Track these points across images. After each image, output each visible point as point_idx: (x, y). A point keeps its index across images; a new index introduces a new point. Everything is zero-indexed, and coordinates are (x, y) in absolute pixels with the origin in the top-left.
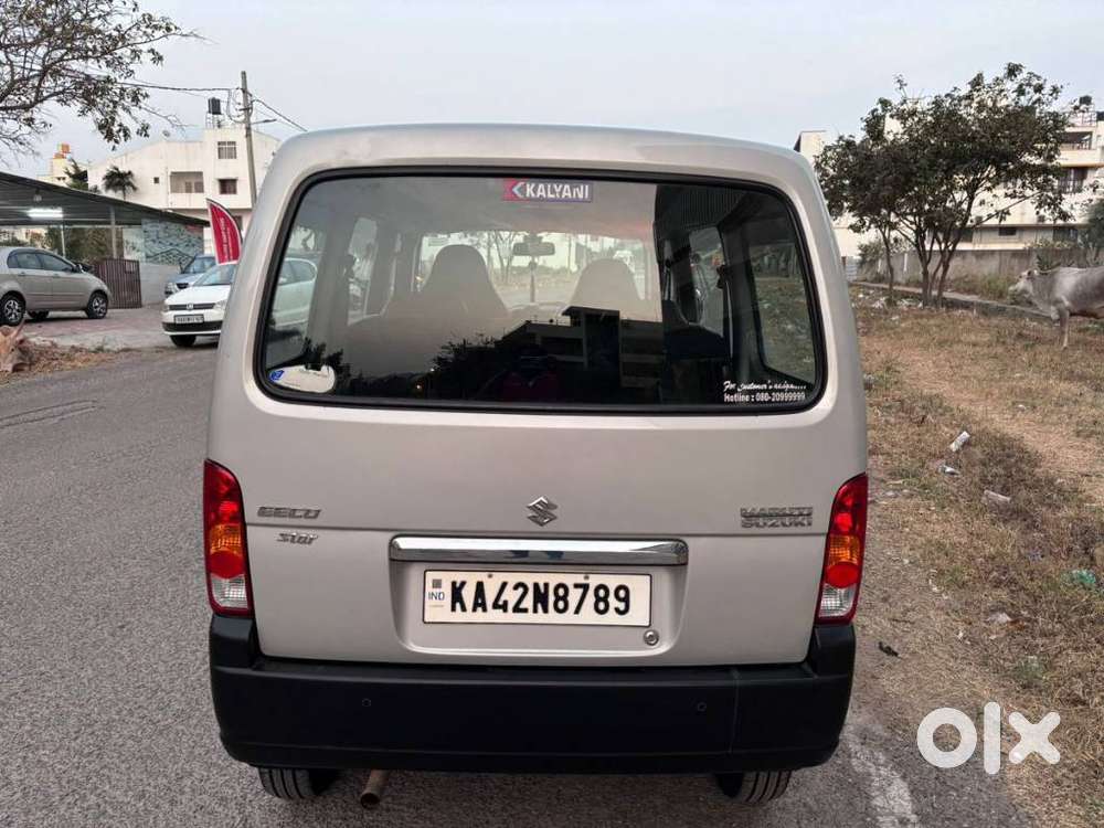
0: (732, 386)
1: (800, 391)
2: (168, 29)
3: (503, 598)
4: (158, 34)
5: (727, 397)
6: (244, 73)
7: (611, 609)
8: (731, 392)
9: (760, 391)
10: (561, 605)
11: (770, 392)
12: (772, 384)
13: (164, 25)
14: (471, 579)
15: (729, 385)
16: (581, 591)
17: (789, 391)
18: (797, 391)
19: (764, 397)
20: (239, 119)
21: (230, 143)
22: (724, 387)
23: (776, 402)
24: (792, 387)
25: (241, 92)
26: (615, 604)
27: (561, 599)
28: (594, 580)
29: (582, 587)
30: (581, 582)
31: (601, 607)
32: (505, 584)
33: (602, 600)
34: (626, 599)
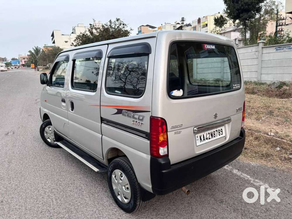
3: (207, 137)
10: (215, 136)
14: (202, 134)
26: (221, 133)
27: (214, 134)
28: (218, 129)
29: (217, 131)
30: (216, 130)
31: (219, 134)
32: (207, 134)
33: (219, 133)
34: (222, 132)
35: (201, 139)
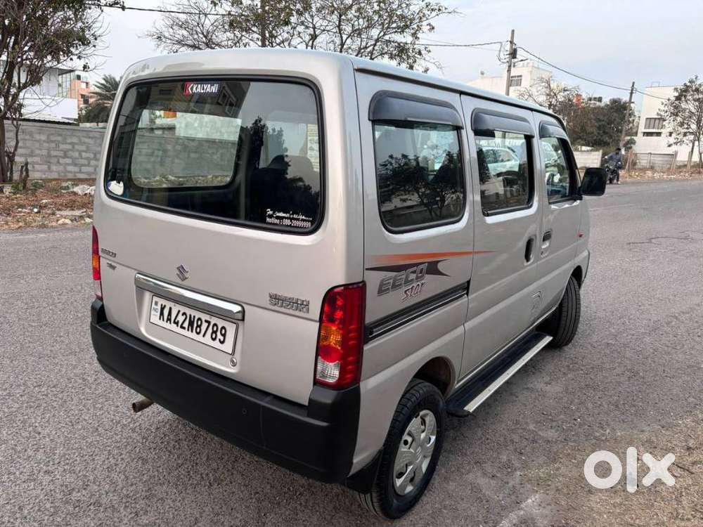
0: (271, 212)
1: (309, 221)
2: (439, 10)
3: (178, 319)
4: (434, 13)
5: (268, 220)
6: (513, 31)
7: (218, 340)
8: (271, 216)
9: (286, 218)
10: (198, 330)
11: (291, 219)
12: (293, 214)
13: (437, 8)
14: (168, 304)
15: (270, 212)
16: (207, 324)
17: (303, 220)
18: (306, 221)
19: (287, 222)
20: (504, 61)
21: (518, 76)
22: (266, 212)
23: (294, 227)
24: (304, 217)
25: (509, 43)
26: (220, 337)
27: (199, 326)
28: (214, 320)
29: (208, 322)
30: (208, 319)
31: (214, 336)
32: (179, 311)
33: (215, 332)
34: (224, 335)
35: (162, 314)
